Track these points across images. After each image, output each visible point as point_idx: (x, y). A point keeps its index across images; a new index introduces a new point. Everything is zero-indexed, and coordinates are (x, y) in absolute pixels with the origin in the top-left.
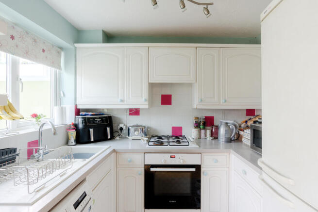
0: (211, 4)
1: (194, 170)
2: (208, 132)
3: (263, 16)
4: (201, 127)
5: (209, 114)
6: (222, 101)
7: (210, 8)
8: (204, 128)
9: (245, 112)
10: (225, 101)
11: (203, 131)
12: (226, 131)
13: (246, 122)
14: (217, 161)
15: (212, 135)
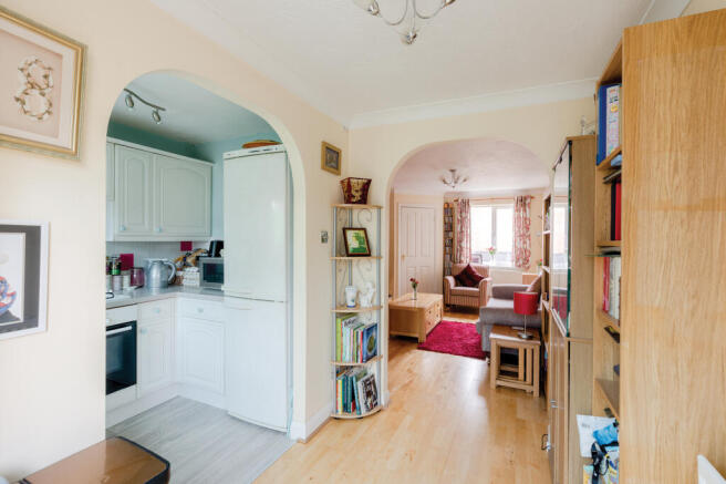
0: (163, 110)
1: (130, 328)
2: (127, 279)
3: (225, 155)
4: (114, 271)
5: (126, 251)
6: (155, 229)
7: (160, 112)
8: (119, 274)
9: (179, 246)
10: (161, 230)
11: (117, 279)
12: (162, 272)
13: (185, 259)
14: (159, 311)
15: (132, 283)
